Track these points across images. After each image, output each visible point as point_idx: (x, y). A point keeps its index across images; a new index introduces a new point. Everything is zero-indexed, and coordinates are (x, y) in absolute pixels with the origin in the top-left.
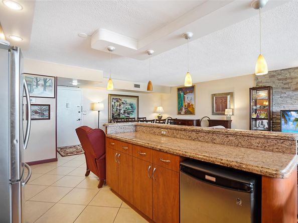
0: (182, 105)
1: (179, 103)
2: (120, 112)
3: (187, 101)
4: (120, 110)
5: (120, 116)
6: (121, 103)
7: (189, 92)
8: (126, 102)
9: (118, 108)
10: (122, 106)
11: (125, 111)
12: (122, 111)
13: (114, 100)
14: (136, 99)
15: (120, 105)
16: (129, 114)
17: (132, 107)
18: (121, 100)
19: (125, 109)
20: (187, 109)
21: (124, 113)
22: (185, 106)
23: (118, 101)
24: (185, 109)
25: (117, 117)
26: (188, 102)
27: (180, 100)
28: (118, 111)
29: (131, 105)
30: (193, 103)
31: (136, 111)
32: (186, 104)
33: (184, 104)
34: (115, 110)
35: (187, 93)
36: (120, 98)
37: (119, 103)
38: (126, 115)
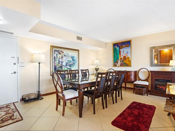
0: (117, 58)
1: (114, 57)
2: (62, 65)
3: (123, 54)
4: (62, 62)
5: (62, 68)
6: (63, 55)
7: (125, 47)
8: (68, 54)
9: (60, 60)
10: (64, 58)
11: (67, 63)
12: (64, 64)
13: (56, 53)
14: (77, 52)
15: (62, 58)
16: (70, 66)
17: (73, 60)
18: (63, 52)
19: (67, 61)
20: (123, 61)
21: (66, 65)
22: (121, 59)
23: (60, 53)
24: (121, 61)
25: (60, 69)
26: (125, 55)
27: (116, 53)
28: (61, 63)
29: (72, 57)
30: (130, 56)
31: (77, 64)
32: (122, 57)
33: (120, 57)
34: (57, 62)
35: (123, 47)
36: (63, 50)
37: (61, 56)
38: (68, 67)
